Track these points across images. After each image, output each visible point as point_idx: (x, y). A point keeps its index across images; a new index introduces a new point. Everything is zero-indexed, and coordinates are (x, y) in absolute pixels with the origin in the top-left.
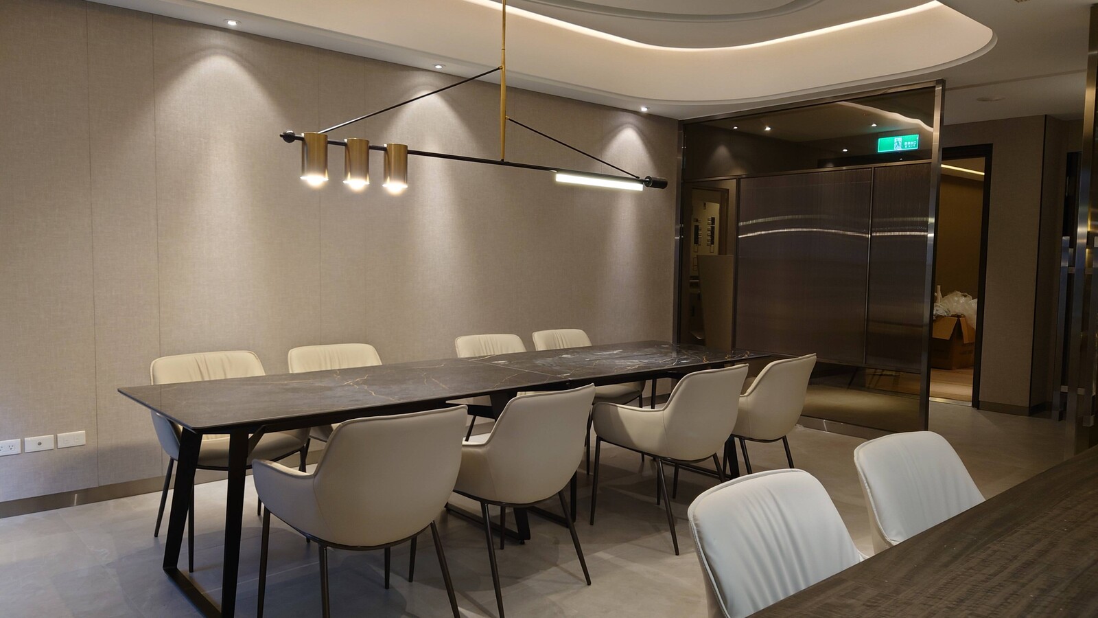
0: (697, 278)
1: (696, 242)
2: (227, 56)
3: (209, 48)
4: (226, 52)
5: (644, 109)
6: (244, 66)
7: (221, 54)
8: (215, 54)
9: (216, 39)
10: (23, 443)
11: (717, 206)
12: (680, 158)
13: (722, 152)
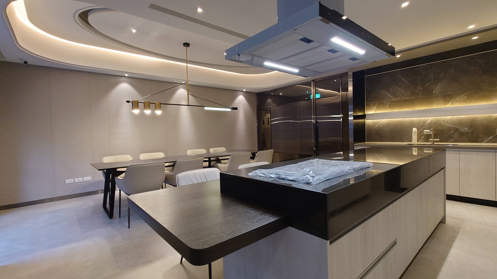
0: (264, 134)
1: (264, 124)
2: (126, 83)
3: (122, 81)
4: (126, 82)
5: (244, 90)
6: (131, 85)
7: (124, 83)
8: (123, 83)
9: (123, 79)
10: (74, 180)
11: (269, 114)
12: (257, 103)
13: (269, 100)
